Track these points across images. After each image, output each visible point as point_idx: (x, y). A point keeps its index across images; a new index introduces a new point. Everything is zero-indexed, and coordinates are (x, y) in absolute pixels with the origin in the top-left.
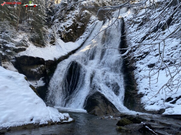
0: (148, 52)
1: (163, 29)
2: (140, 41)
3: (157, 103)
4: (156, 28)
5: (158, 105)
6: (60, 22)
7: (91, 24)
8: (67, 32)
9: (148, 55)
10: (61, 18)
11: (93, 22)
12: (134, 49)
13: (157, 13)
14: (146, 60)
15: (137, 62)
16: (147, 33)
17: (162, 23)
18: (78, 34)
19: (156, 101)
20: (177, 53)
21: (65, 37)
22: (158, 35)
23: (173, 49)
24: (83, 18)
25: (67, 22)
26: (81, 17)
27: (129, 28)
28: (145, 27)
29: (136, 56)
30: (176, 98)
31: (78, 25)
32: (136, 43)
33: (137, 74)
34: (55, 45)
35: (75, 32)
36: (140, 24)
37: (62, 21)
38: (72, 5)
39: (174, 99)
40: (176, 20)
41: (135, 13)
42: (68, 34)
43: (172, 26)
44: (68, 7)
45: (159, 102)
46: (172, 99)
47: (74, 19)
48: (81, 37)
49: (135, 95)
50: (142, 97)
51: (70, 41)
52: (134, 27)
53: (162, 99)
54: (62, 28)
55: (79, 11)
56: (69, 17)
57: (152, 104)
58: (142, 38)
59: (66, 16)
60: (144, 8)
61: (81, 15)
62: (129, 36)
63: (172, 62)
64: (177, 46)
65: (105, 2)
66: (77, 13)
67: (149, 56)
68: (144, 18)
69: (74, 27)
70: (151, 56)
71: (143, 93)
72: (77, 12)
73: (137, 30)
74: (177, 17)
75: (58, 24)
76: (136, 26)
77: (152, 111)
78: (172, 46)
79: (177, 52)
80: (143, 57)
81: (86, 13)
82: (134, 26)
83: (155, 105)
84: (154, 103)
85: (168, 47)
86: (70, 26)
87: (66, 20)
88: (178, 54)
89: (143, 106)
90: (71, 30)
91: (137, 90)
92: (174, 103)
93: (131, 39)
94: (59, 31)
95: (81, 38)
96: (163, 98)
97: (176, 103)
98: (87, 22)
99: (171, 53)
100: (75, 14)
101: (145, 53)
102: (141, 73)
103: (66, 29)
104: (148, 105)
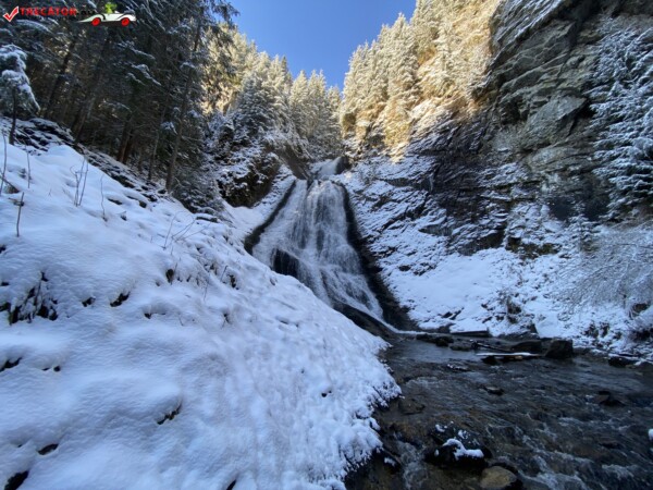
1: (413, 219)
3: (434, 320)
4: (403, 215)
6: (219, 163)
8: (237, 187)
9: (395, 251)
10: (220, 155)
11: (285, 178)
14: (394, 259)
20: (436, 256)
23: (430, 248)
24: (268, 167)
25: (236, 168)
27: (357, 204)
28: (385, 209)
29: (376, 251)
35: (251, 188)
36: (376, 202)
37: (222, 162)
38: (245, 137)
42: (238, 192)
44: (237, 138)
47: (251, 164)
48: (264, 200)
51: (243, 205)
55: (260, 151)
56: (240, 158)
57: (427, 321)
59: (232, 155)
60: (378, 179)
66: (257, 154)
69: (251, 179)
71: (409, 307)
73: (372, 211)
80: (387, 253)
82: (365, 203)
87: (232, 163)
89: (416, 324)
90: (245, 184)
94: (218, 181)
97: (455, 318)
98: (275, 175)
100: (252, 154)
101: (390, 248)
102: (391, 278)
103: (235, 180)
104: (421, 322)
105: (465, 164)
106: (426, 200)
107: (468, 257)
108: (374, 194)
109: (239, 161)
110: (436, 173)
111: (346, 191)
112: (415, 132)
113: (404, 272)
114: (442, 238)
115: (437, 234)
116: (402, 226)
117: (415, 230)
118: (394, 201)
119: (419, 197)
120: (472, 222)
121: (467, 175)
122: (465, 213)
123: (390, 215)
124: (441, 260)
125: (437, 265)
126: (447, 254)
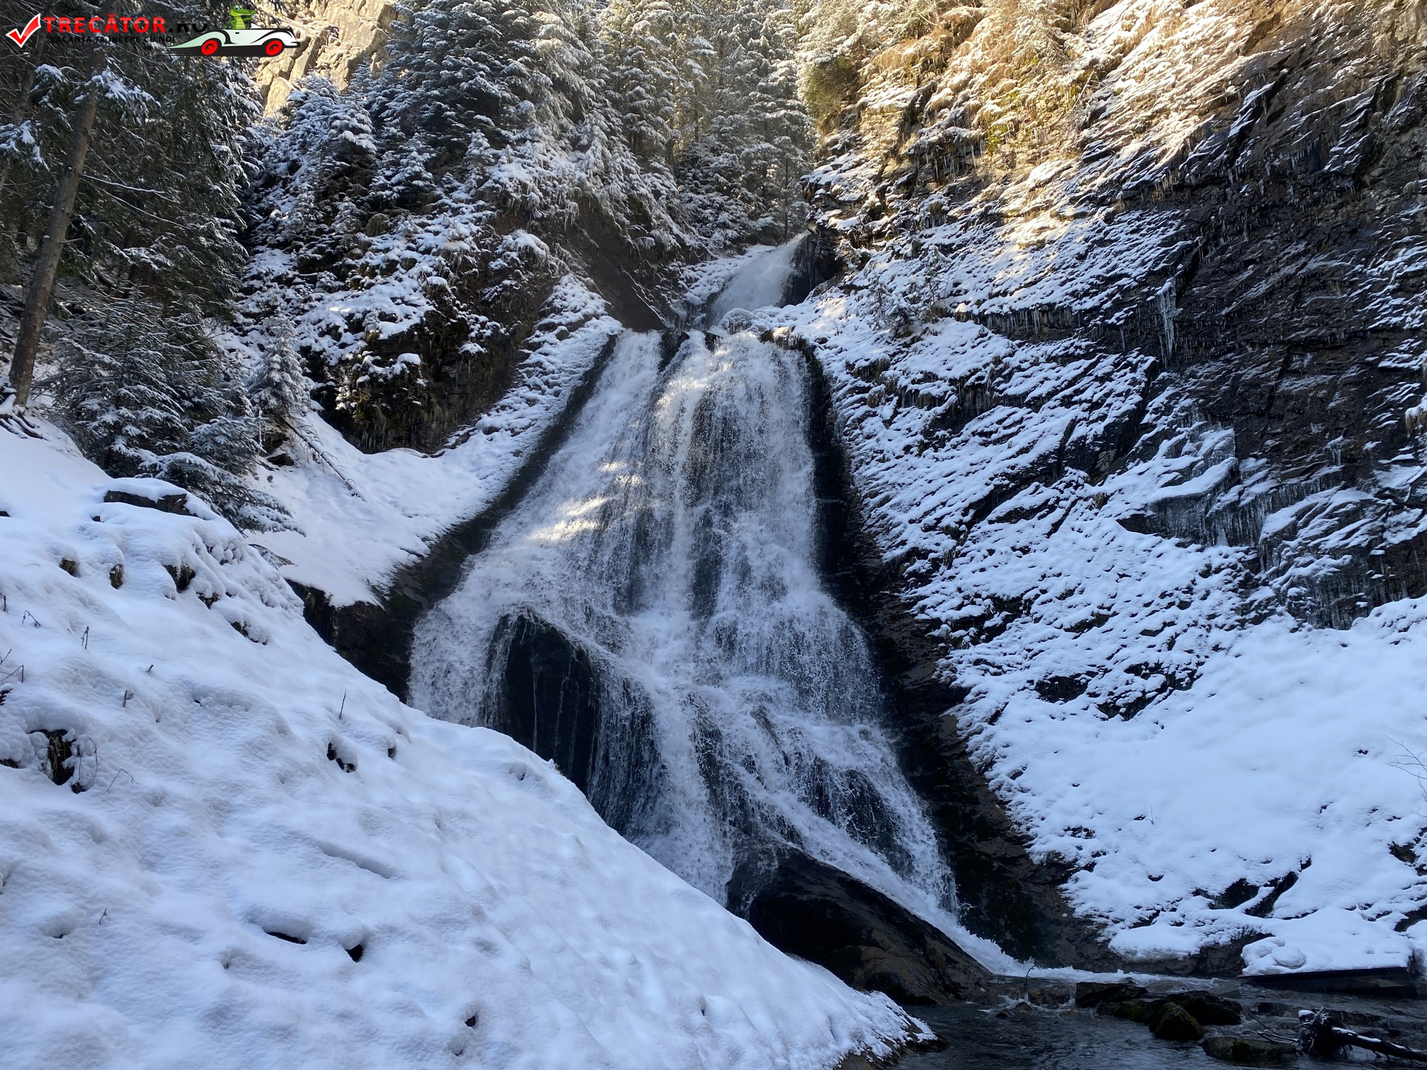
0: (1020, 598)
1: (1096, 476)
2: (960, 523)
3: (1176, 916)
4: (1051, 461)
5: (1181, 924)
6: (313, 281)
7: (561, 336)
8: (379, 370)
9: (1019, 615)
10: (321, 251)
11: (574, 326)
12: (921, 565)
13: (1047, 370)
14: (1016, 647)
15: (956, 654)
16: (997, 482)
17: (1084, 437)
18: (463, 395)
19: (1165, 904)
20: (1197, 631)
21: (367, 411)
22: (1066, 504)
24: (505, 287)
25: (380, 296)
27: (861, 420)
28: (978, 439)
29: (940, 614)
30: (1273, 883)
32: (928, 529)
33: (979, 733)
34: (291, 463)
36: (939, 409)
37: (326, 277)
38: (418, 176)
39: (1264, 892)
40: (1167, 435)
41: (897, 335)
42: (386, 390)
43: (1142, 466)
45: (1182, 907)
46: (1253, 890)
47: (436, 280)
48: (486, 420)
49: (1022, 871)
50: (1064, 880)
51: (398, 441)
52: (900, 422)
53: (1197, 892)
54: (332, 331)
55: (475, 228)
56: (392, 255)
57: (1143, 923)
58: (971, 506)
59: (366, 247)
60: (951, 315)
61: (485, 259)
62: (872, 477)
63: (1178, 676)
64: (1189, 590)
65: (643, 191)
66: (460, 239)
67: (1032, 625)
68: (968, 383)
69: (434, 339)
70: (1042, 630)
71: (1069, 859)
72: (459, 229)
73: (923, 447)
74: (1170, 418)
75: (290, 293)
76: (917, 418)
77: (1159, 962)
78: (1165, 585)
79: (1195, 624)
80: (988, 624)
81: (528, 253)
82: (896, 413)
83: (1161, 925)
84: (1156, 915)
85: (1139, 588)
86: (403, 326)
87: (366, 280)
88: (1203, 631)
89: (1095, 934)
90: (415, 359)
91: (1023, 841)
92: (1263, 909)
93: (887, 499)
94: (306, 351)
95: (490, 430)
96: (1202, 884)
97: (1271, 909)
98: (532, 321)
99: (1165, 625)
100: (441, 242)
101: (999, 603)
102: (1000, 732)
103: (375, 345)
104: (1121, 924)
105: (1309, 233)
106: (1147, 394)
107: (1334, 634)
108: (930, 377)
109: (390, 267)
110: (1187, 278)
111: (815, 368)
112: (1095, 115)
113: (1058, 707)
114: (1219, 553)
115: (1198, 536)
116: (1048, 507)
117: (1106, 522)
118: (1016, 401)
119: (1119, 385)
120: (1348, 479)
121: (1317, 281)
122: (1319, 440)
123: (999, 460)
124: (1216, 648)
125: (1200, 670)
126: (1242, 624)
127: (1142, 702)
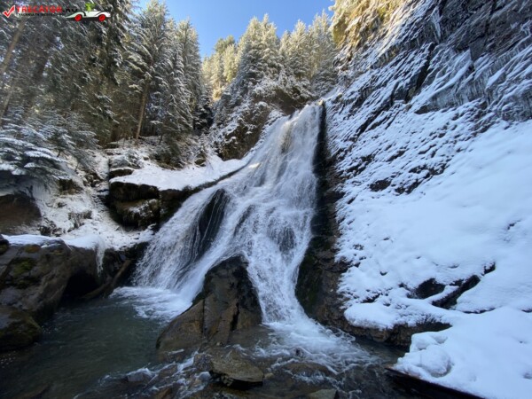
0: (371, 155)
1: (407, 99)
4: (388, 101)
5: (388, 305)
7: (270, 125)
8: (227, 142)
12: (342, 154)
15: (347, 181)
19: (383, 290)
22: (394, 115)
23: (434, 135)
25: (229, 127)
26: (252, 115)
27: (333, 116)
29: (344, 169)
30: (458, 283)
31: (246, 129)
32: (345, 141)
33: (343, 208)
34: (205, 166)
35: (243, 141)
36: (354, 102)
39: (449, 290)
41: (346, 86)
42: (228, 146)
43: (428, 87)
44: (232, 101)
45: (392, 293)
46: (441, 288)
47: (240, 118)
48: (252, 149)
49: (327, 265)
51: (234, 158)
52: (344, 112)
53: (402, 286)
57: (369, 301)
58: (359, 128)
61: (252, 111)
63: (435, 169)
65: (298, 85)
66: (246, 108)
68: (363, 89)
69: (240, 132)
70: (378, 164)
72: (246, 106)
74: (440, 62)
79: (447, 142)
80: (360, 167)
84: (377, 297)
86: (232, 131)
88: (452, 144)
90: (234, 138)
91: (335, 251)
92: (448, 303)
94: (215, 142)
95: (252, 151)
96: (404, 280)
99: (431, 147)
101: (364, 159)
102: (351, 206)
103: (227, 137)
104: (357, 300)
106: (429, 58)
108: (353, 93)
110: (443, 3)
113: (380, 193)
114: (464, 107)
115: (453, 104)
116: (387, 118)
117: (411, 114)
118: (379, 87)
119: (417, 60)
124: (459, 151)
125: (449, 163)
126: (475, 135)
127: (416, 184)
